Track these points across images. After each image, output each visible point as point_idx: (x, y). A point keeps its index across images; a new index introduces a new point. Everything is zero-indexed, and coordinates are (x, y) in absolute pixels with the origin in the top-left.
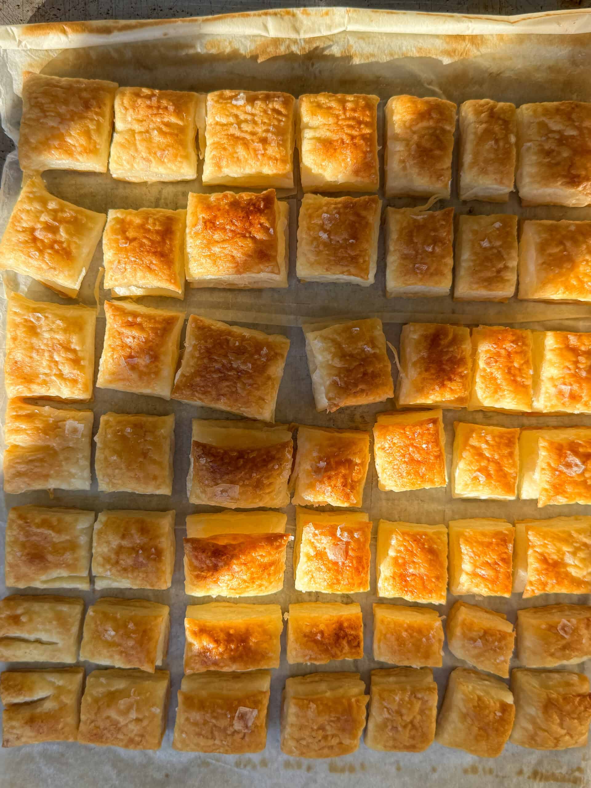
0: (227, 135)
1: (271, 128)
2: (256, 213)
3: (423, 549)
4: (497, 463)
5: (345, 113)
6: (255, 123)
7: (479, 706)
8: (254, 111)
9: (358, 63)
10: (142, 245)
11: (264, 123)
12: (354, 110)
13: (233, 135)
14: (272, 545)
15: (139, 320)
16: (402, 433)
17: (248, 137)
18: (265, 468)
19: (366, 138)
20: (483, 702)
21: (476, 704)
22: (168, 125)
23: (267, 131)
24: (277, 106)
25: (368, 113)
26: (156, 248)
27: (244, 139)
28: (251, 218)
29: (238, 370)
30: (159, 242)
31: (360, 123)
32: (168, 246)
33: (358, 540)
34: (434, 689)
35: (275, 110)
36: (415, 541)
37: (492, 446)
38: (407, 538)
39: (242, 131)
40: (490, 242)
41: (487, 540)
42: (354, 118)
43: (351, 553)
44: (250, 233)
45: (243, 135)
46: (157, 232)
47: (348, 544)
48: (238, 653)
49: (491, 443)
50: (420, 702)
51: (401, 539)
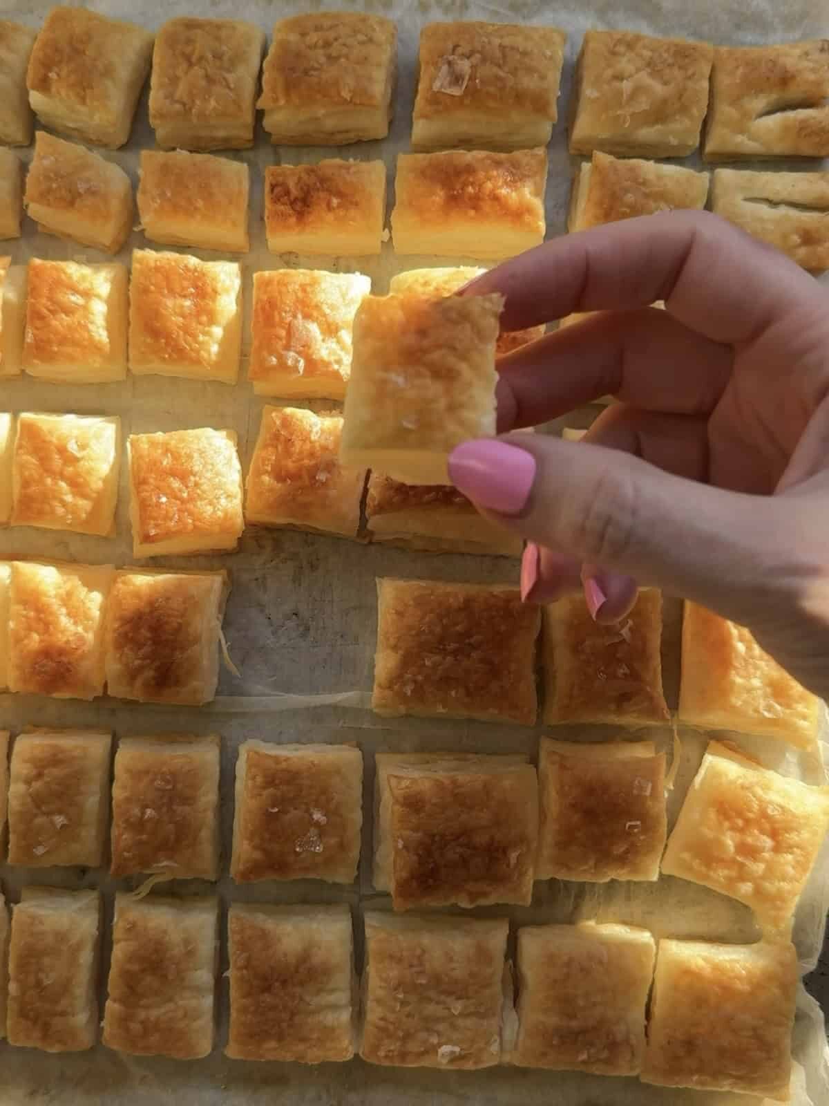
0: (469, 998)
1: (398, 1007)
3: (168, 336)
4: (49, 471)
7: (84, 88)
8: (425, 1035)
11: (409, 1016)
12: (266, 1036)
13: (459, 998)
16: (199, 520)
17: (434, 994)
20: (77, 94)
21: (89, 91)
23: (404, 1003)
27: (441, 991)
33: (271, 354)
34: (155, 117)
35: (392, 1036)
36: (181, 350)
38: (193, 355)
39: (444, 1004)
41: (67, 350)
42: (267, 1022)
43: (283, 333)
45: (442, 998)
47: (287, 347)
48: (463, 178)
49: (56, 503)
50: (177, 96)
51: (202, 353)
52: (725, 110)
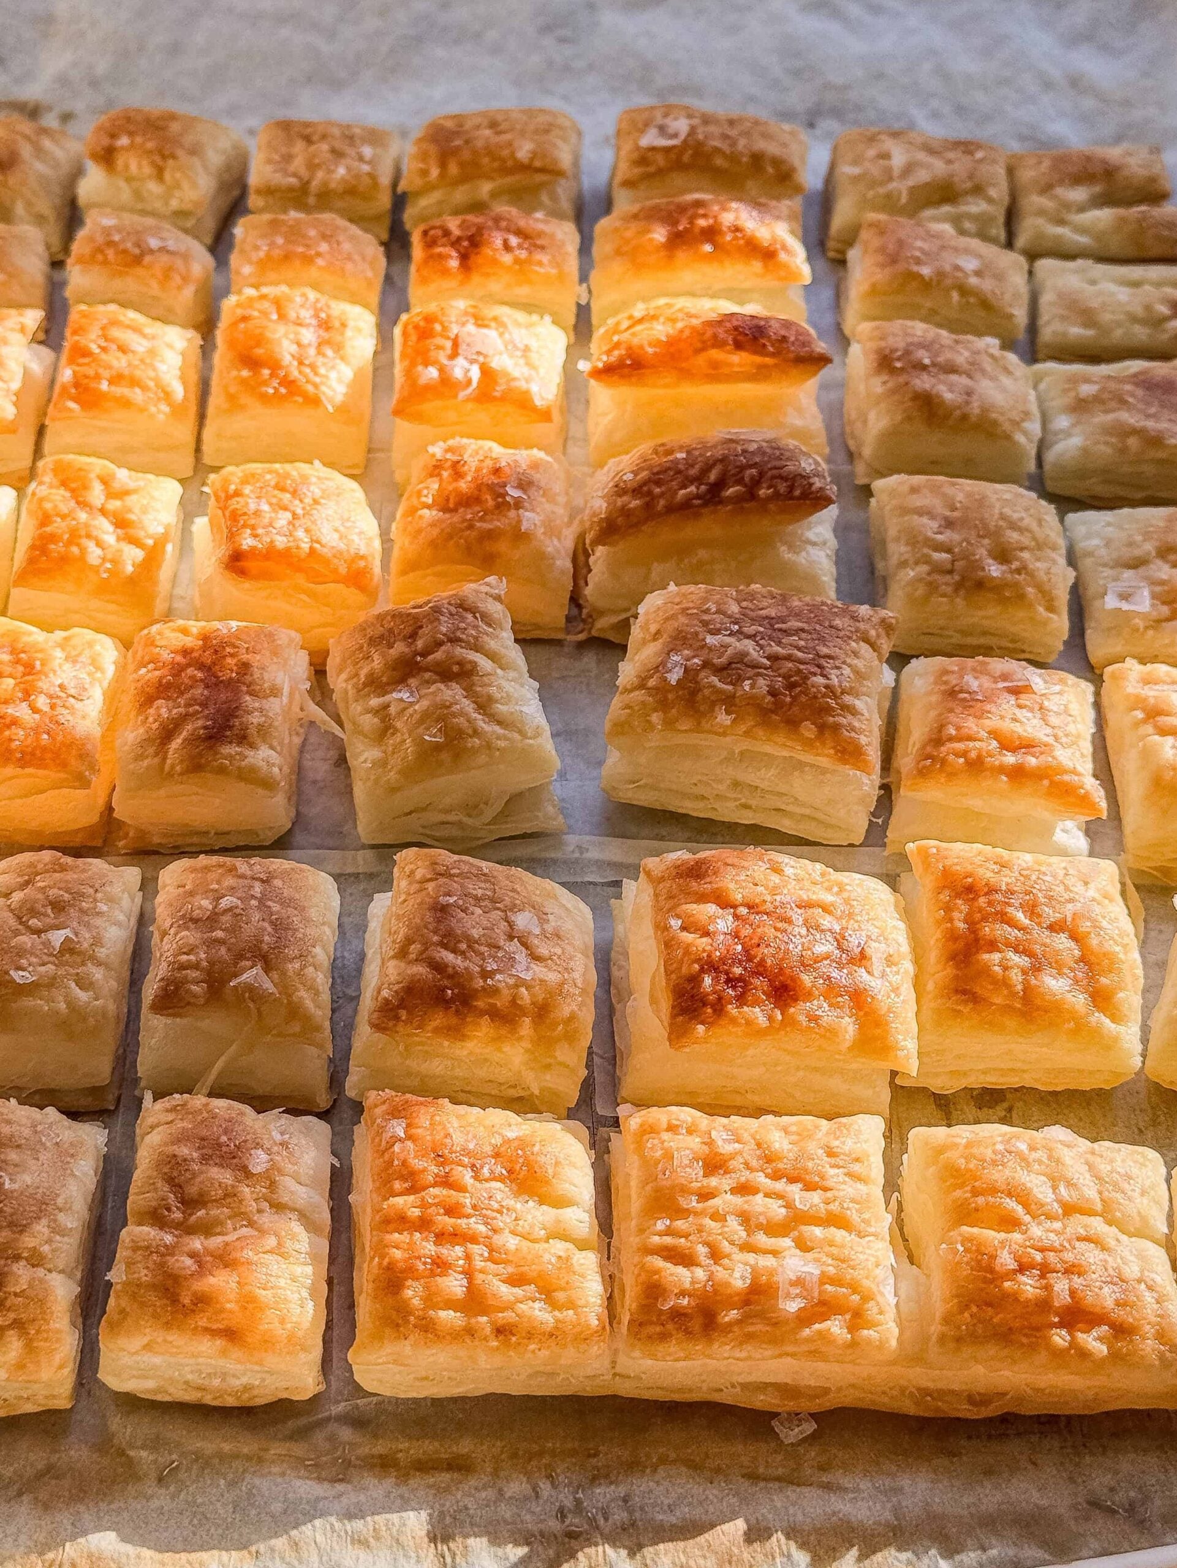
0: (826, 1189)
1: (693, 1203)
2: (723, 960)
3: (275, 366)
5: (468, 1257)
6: (745, 1218)
7: (164, 157)
8: (751, 1258)
9: (411, 1514)
10: (1032, 910)
11: (717, 1217)
12: (440, 1266)
13: (809, 1187)
14: (629, 348)
15: (1010, 759)
16: (318, 542)
17: (761, 1179)
18: (655, 470)
19: (403, 1178)
20: (153, 164)
21: (171, 162)
22: (1010, 1223)
23: (705, 1195)
24: (680, 1276)
25: (397, 1254)
26: (990, 903)
27: (776, 1176)
28: (739, 948)
29: (740, 634)
30: (985, 919)
31: (423, 1224)
32: (956, 915)
35: (686, 1259)
36: (293, 382)
37: (89, 536)
38: (310, 388)
39: (779, 1196)
40: (47, 944)
41: (119, 391)
42: (441, 1237)
43: (448, 344)
44: (736, 917)
45: (780, 1186)
46: (992, 946)
47: (454, 355)
48: (690, 213)
49: (91, 546)
50: (292, 168)
51: (324, 388)
52: (1034, 201)
